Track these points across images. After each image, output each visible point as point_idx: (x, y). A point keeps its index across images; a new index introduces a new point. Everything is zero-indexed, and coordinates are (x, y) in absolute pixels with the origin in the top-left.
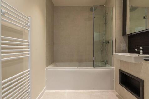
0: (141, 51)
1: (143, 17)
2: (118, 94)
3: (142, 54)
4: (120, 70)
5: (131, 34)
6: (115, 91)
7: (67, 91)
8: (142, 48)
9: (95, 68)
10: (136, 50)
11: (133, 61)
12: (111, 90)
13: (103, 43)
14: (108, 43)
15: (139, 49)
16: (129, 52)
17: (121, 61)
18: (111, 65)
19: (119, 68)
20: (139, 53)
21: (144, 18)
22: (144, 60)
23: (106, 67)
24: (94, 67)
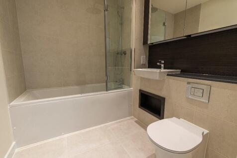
0: (163, 65)
1: (162, 24)
2: (136, 119)
3: (162, 69)
4: (140, 91)
5: (152, 43)
6: (133, 117)
7: (66, 136)
8: (163, 62)
9: (109, 92)
10: (158, 64)
11: (157, 78)
12: (128, 118)
13: (118, 53)
14: (125, 54)
15: (160, 63)
16: (149, 67)
17: (141, 78)
18: (128, 86)
19: (139, 88)
20: (159, 67)
21: (164, 24)
22: (168, 75)
23: (123, 89)
24: (107, 90)
